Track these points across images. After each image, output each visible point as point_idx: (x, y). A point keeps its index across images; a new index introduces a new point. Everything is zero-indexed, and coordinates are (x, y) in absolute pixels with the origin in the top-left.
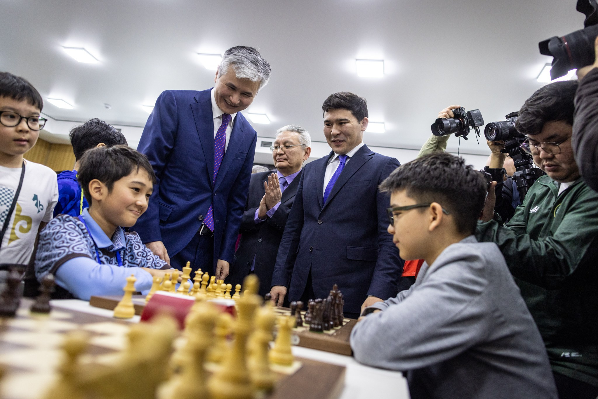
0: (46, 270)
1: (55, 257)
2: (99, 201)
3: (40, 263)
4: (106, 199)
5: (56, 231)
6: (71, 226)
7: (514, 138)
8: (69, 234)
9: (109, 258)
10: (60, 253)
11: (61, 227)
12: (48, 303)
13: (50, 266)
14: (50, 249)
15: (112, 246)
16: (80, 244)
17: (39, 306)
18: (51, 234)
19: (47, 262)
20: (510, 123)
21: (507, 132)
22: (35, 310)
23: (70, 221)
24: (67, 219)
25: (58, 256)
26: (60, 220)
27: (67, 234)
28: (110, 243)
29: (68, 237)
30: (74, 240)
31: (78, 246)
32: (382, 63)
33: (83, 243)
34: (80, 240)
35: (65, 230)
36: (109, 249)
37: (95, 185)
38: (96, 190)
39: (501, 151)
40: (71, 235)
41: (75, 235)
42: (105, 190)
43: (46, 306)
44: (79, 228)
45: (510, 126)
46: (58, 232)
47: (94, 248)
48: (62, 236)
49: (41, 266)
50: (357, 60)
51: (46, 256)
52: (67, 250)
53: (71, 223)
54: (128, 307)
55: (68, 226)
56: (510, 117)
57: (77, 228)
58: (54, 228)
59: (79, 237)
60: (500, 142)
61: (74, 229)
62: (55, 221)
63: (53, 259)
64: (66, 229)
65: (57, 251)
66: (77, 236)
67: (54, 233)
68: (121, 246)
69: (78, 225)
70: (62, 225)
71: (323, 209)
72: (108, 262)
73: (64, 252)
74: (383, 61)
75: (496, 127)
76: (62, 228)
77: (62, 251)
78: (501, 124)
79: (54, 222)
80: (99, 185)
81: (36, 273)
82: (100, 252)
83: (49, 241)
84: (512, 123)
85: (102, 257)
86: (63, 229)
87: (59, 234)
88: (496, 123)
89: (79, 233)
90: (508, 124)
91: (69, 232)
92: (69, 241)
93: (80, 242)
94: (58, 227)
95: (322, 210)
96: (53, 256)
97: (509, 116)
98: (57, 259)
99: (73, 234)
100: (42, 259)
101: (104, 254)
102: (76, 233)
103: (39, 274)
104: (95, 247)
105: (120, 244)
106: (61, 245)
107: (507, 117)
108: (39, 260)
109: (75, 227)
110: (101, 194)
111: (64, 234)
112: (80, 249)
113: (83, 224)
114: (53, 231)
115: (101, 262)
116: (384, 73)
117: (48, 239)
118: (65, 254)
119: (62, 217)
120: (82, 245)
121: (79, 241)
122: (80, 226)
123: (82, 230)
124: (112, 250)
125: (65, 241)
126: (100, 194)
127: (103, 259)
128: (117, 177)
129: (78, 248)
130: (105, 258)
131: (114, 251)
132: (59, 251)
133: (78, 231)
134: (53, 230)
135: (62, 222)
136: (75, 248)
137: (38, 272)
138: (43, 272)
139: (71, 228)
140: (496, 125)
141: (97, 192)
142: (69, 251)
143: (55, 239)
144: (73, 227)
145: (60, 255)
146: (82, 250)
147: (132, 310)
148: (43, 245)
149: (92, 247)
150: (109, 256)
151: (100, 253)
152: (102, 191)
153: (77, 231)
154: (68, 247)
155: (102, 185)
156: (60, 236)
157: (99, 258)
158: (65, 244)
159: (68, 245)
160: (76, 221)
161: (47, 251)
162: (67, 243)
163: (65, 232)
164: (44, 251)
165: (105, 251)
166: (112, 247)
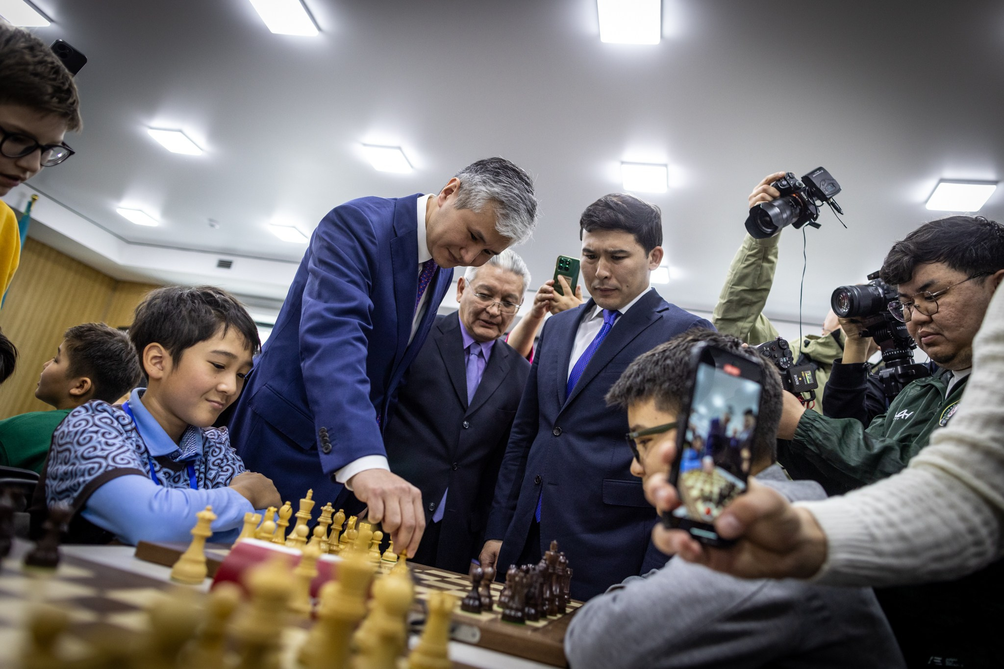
0: (68, 496)
1: (83, 475)
2: (159, 380)
3: (55, 483)
4: (168, 377)
5: (81, 429)
6: (104, 420)
7: (880, 312)
8: (103, 435)
9: (172, 473)
10: (93, 468)
11: (88, 422)
12: (56, 550)
13: (76, 491)
14: (72, 461)
15: (177, 451)
16: (124, 452)
17: (41, 555)
18: (73, 434)
19: (68, 483)
20: (873, 288)
21: (869, 302)
22: (32, 561)
23: (105, 411)
24: (99, 408)
25: (90, 474)
26: (87, 410)
27: (100, 435)
28: (174, 447)
29: (103, 440)
30: (114, 444)
31: (122, 456)
32: (664, 168)
33: (128, 450)
34: (122, 443)
35: (95, 429)
36: (172, 457)
37: (154, 353)
38: (154, 361)
39: (860, 334)
40: (107, 436)
41: (113, 435)
42: (168, 362)
43: (52, 556)
44: (119, 422)
45: (873, 294)
46: (83, 432)
47: (145, 455)
48: (91, 438)
49: (58, 490)
50: (623, 163)
51: (66, 473)
52: (104, 464)
53: (105, 414)
54: (196, 562)
55: (100, 420)
56: (874, 278)
57: (116, 424)
58: (77, 424)
59: (120, 438)
60: (858, 318)
61: (111, 425)
62: (79, 412)
63: (81, 479)
64: (97, 426)
65: (85, 465)
66: (116, 437)
67: (76, 433)
68: (194, 452)
69: (117, 418)
70: (89, 418)
71: (564, 408)
72: (171, 480)
73: (100, 467)
74: (666, 165)
75: (849, 294)
76: (91, 424)
77: (96, 466)
78: (857, 290)
79: (76, 414)
80: (160, 351)
81: (48, 501)
82: (156, 462)
83: (69, 446)
84: (876, 289)
85: (158, 471)
86: (91, 427)
87: (85, 435)
88: (849, 288)
89: (119, 431)
90: (871, 290)
91: (103, 431)
92: (105, 447)
93: (125, 449)
94: (84, 423)
95: (562, 410)
96: (79, 474)
97: (873, 276)
98: (88, 478)
99: (110, 433)
100: (59, 477)
101: (163, 465)
102: (115, 433)
103: (53, 502)
104: (148, 455)
105: (192, 448)
106: (92, 454)
107: (869, 277)
108: (54, 479)
109: (112, 422)
110: (163, 369)
111: (94, 435)
112: (125, 461)
113: (127, 415)
114: (76, 429)
115: (158, 482)
116: (668, 186)
117: (67, 443)
118: (102, 470)
119: (91, 405)
120: (128, 454)
121: (122, 447)
122: (120, 419)
123: (123, 426)
124: (178, 459)
125: (99, 447)
126: (161, 368)
127: (161, 475)
128: (190, 342)
129: (122, 459)
130: (165, 473)
131: (181, 461)
132: (90, 466)
133: (118, 428)
134: (74, 426)
135: (90, 412)
136: (118, 459)
137: (53, 499)
138: (60, 500)
139: (106, 423)
140: (849, 291)
141: (155, 364)
142: (108, 465)
143: (79, 443)
144: (109, 421)
145: (93, 472)
146: (129, 463)
147: (202, 569)
148: (58, 452)
149: (142, 454)
150: (172, 469)
151: (155, 465)
152: (164, 363)
153: (114, 428)
154: (106, 458)
155: (165, 353)
156: (88, 439)
157: (154, 473)
158: (99, 453)
159: (105, 453)
160: (114, 412)
161: (66, 464)
162: (102, 450)
163: (96, 432)
164: (61, 463)
165: (164, 460)
166: (177, 454)
